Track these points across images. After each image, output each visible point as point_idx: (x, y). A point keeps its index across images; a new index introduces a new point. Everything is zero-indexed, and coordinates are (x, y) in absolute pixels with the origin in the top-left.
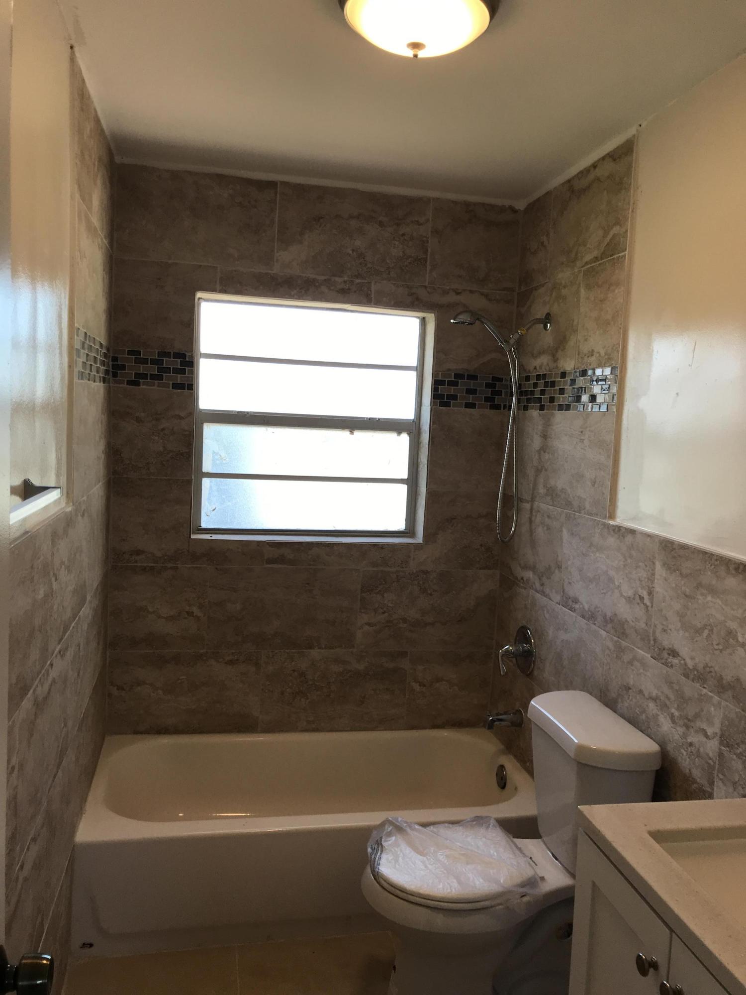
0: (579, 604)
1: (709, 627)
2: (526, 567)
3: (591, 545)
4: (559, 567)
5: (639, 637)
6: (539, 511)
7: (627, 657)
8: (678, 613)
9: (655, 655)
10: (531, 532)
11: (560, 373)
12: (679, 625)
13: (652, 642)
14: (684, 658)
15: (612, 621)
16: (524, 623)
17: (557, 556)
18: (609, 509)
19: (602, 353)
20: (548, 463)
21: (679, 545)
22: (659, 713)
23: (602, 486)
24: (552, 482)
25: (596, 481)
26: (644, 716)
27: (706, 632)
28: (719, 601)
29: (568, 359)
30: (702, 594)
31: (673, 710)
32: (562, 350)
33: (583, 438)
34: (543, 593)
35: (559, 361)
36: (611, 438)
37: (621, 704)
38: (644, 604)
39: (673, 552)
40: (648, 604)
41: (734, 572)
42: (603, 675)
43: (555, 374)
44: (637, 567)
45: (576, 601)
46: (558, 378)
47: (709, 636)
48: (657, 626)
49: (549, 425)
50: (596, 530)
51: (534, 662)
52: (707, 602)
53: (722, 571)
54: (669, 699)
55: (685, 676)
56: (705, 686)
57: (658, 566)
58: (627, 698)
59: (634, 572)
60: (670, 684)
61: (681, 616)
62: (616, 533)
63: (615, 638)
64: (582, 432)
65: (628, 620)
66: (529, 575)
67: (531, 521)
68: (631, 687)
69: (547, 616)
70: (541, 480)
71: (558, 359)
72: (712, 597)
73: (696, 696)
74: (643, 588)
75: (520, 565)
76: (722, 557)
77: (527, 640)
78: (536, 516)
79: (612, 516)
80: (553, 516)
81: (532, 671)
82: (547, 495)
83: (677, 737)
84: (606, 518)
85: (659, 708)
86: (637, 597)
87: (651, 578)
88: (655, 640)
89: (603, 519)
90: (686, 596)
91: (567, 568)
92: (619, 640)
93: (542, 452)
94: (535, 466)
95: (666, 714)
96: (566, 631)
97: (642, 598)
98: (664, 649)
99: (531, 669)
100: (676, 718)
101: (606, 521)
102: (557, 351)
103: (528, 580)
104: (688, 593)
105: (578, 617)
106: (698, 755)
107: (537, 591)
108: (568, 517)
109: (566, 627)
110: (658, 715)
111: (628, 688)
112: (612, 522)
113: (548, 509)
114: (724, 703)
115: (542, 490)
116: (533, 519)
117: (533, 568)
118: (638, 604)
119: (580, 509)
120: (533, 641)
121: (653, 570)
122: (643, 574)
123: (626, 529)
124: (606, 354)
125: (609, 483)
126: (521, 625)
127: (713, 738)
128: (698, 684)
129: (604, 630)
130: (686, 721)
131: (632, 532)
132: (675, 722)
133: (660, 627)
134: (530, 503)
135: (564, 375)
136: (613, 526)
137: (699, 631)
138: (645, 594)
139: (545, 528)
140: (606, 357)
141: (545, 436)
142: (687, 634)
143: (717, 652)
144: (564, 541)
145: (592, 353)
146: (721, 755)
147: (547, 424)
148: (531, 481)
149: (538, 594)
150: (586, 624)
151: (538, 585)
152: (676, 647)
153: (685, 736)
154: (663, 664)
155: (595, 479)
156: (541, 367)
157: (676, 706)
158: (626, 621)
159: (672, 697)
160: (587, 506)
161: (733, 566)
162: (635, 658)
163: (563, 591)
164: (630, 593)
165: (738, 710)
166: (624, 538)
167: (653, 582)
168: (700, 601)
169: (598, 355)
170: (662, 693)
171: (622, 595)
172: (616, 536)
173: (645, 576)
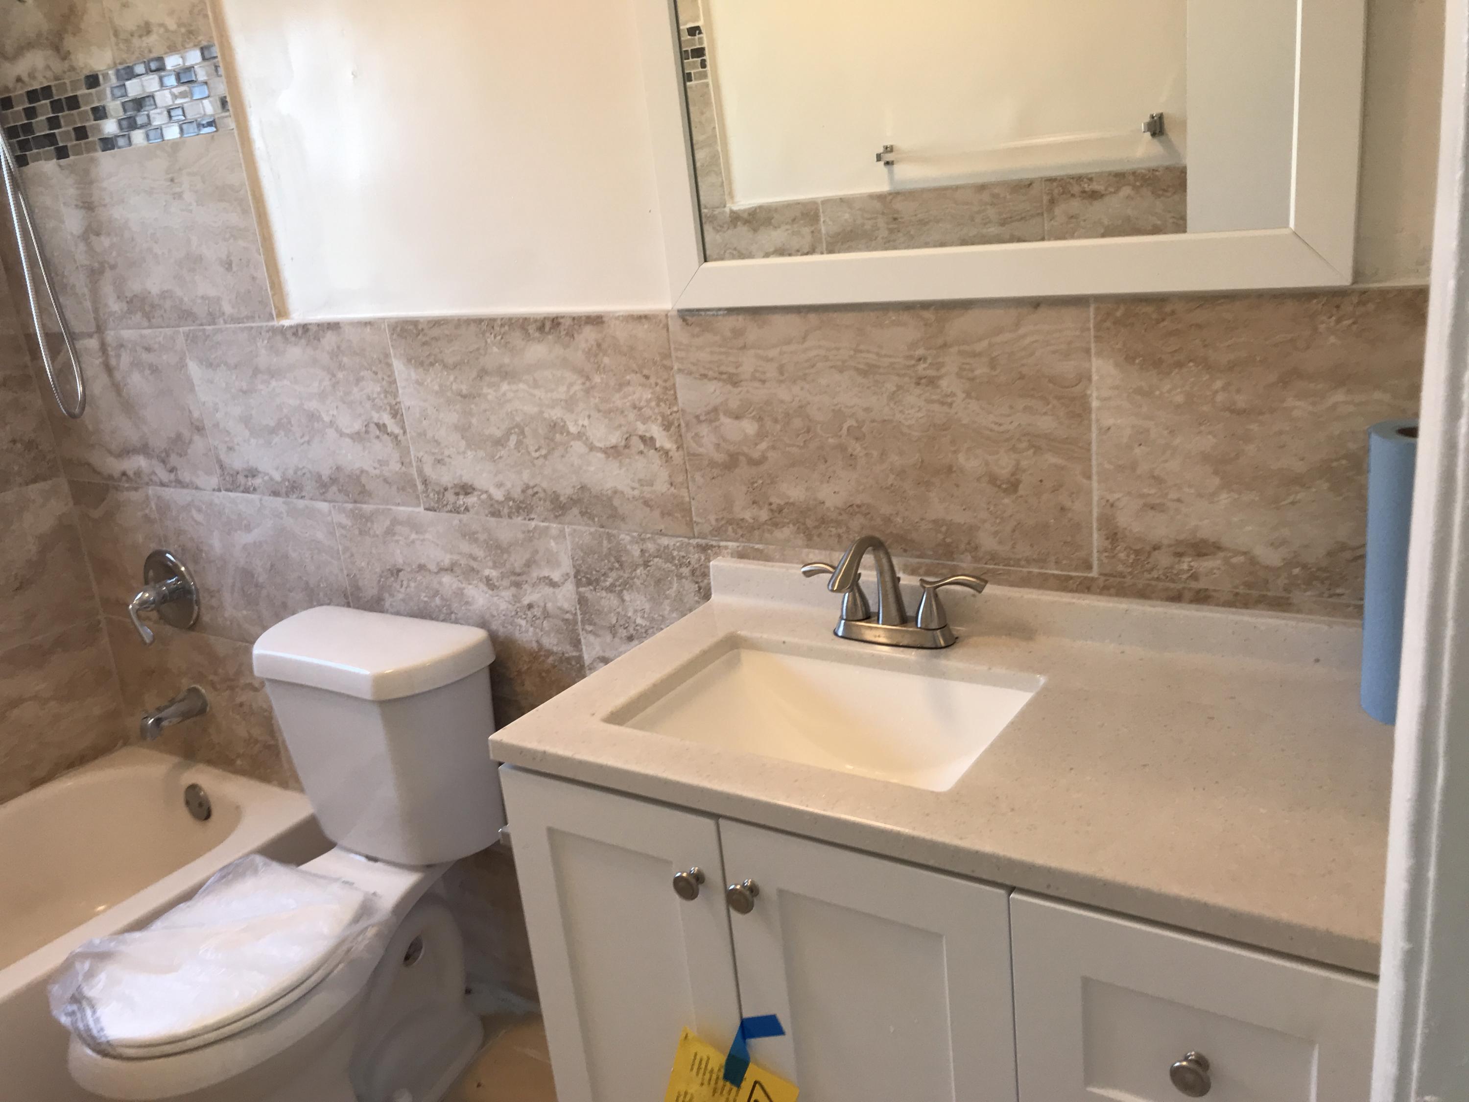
0: (260, 475)
1: (516, 430)
2: (126, 452)
3: (256, 371)
4: (199, 429)
5: (394, 488)
6: (122, 346)
7: (379, 527)
8: (456, 427)
9: (432, 504)
10: (117, 388)
11: (83, 77)
12: (463, 443)
13: (420, 487)
14: (485, 489)
15: (334, 480)
16: (153, 546)
17: (190, 411)
18: (273, 301)
19: (172, 25)
20: (114, 254)
21: (429, 322)
22: (461, 586)
23: (248, 266)
24: (134, 287)
25: (231, 261)
26: (438, 600)
27: (513, 439)
28: (522, 386)
29: (94, 49)
30: (490, 385)
31: (487, 572)
32: (74, 34)
33: (178, 190)
34: (180, 484)
35: (72, 57)
36: (240, 177)
37: (391, 600)
38: (388, 434)
39: (419, 337)
40: (397, 431)
41: (537, 334)
42: (342, 570)
43: (71, 82)
44: (358, 380)
45: (252, 473)
46: (80, 89)
47: (519, 443)
48: (424, 460)
49: (91, 183)
50: (259, 344)
51: (198, 602)
52: (504, 394)
53: (516, 338)
54: (475, 559)
55: (493, 514)
56: (532, 516)
57: (398, 365)
58: (398, 587)
59: (355, 390)
60: (470, 536)
61: (463, 430)
62: (301, 338)
63: (346, 505)
64: (172, 180)
65: (366, 468)
66: (140, 462)
67: (109, 369)
68: (401, 567)
69: (199, 517)
70: (107, 290)
71: (69, 53)
72: (509, 384)
73: (520, 536)
74: (379, 409)
75: (110, 452)
76: (510, 319)
77: (171, 571)
78: (118, 356)
79: (283, 313)
80: (156, 346)
81: (198, 616)
82: (130, 312)
83: (503, 606)
84: (273, 319)
85: (461, 578)
86: (373, 428)
87: (391, 388)
88: (425, 482)
89: (268, 321)
90: (464, 397)
91: (216, 425)
92: (358, 505)
93: (93, 238)
94: (82, 266)
95: (475, 582)
96: (248, 528)
97: (382, 427)
98: (446, 489)
99: (195, 616)
100: (495, 580)
101: (276, 323)
102: (61, 39)
103: (138, 473)
104: (464, 392)
105: (266, 498)
106: (546, 615)
107: (162, 484)
108: (192, 339)
109: (245, 522)
110: (462, 589)
111: (396, 572)
112: (286, 323)
113: (142, 336)
114: (567, 530)
115: (115, 306)
116: (113, 362)
117: (144, 449)
118: (378, 437)
119: (212, 319)
120: (183, 569)
121: (391, 375)
122: (373, 388)
123: (318, 325)
124: (180, 25)
125: (262, 259)
126: (147, 554)
127: (563, 583)
128: (520, 518)
129: (325, 501)
130: (513, 578)
131: (334, 326)
132: (495, 586)
133: (428, 460)
134: (96, 336)
135: (93, 81)
136: (291, 327)
137: (500, 443)
138: (386, 418)
139: (147, 372)
140: (183, 30)
141: (88, 206)
142: (481, 453)
143: (539, 462)
144: (196, 381)
145: (146, 29)
146: (582, 601)
147: (86, 181)
148: (84, 295)
149: (167, 489)
150: (284, 503)
151: (162, 474)
152: (467, 478)
153: (517, 599)
154: (451, 511)
155: (228, 257)
156: (32, 76)
157: (490, 564)
158: (362, 471)
159: (480, 553)
160: (228, 309)
161: (534, 326)
162: (395, 522)
163: (222, 467)
164: (358, 426)
165: (592, 529)
166: (319, 340)
167: (395, 396)
168: (490, 397)
169: (162, 30)
170: (460, 554)
171: (342, 434)
172: (303, 341)
173: (379, 389)
